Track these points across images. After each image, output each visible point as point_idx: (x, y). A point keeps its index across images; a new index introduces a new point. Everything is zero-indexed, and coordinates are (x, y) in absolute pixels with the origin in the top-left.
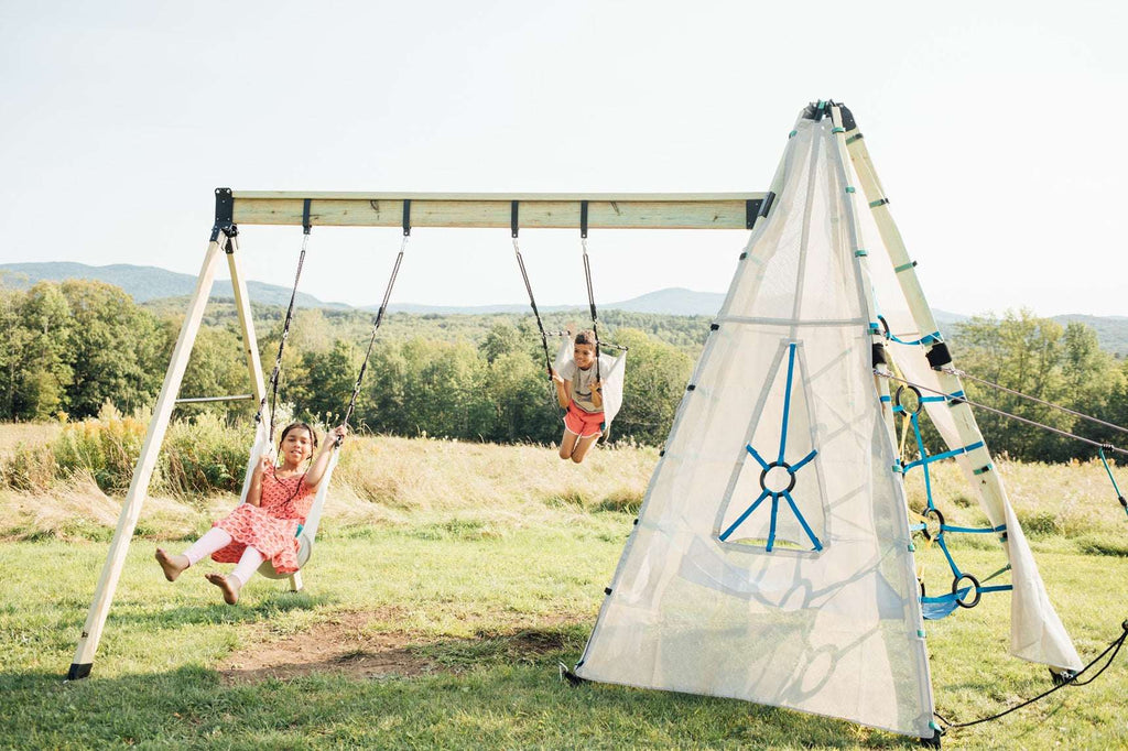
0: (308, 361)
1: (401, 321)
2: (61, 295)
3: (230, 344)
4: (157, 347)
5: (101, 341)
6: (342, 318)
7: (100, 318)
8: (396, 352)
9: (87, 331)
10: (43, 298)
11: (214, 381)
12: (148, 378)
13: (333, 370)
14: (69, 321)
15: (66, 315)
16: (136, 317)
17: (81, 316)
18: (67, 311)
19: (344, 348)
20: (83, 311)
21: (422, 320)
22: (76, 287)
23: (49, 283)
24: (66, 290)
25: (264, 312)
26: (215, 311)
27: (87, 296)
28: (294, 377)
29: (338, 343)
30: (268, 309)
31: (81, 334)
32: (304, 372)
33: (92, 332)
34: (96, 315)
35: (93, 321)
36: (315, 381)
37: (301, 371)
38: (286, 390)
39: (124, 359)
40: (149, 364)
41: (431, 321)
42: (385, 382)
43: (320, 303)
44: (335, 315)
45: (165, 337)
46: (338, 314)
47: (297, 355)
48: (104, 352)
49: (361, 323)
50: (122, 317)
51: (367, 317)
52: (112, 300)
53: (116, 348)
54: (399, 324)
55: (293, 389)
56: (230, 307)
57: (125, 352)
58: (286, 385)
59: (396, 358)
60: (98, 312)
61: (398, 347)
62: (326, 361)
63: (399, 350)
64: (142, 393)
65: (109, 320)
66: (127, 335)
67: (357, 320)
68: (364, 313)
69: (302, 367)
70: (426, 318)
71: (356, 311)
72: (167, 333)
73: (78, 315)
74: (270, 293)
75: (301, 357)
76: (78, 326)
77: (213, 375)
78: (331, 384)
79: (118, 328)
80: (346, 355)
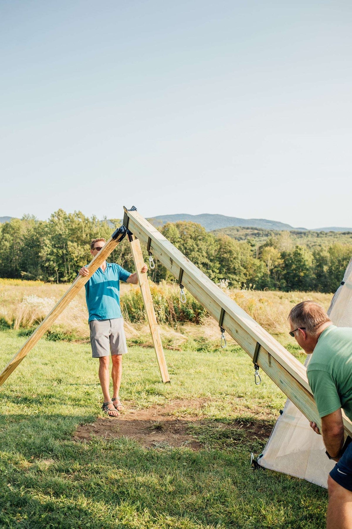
0: (283, 255)
1: (331, 236)
2: (176, 229)
3: (248, 248)
4: (216, 250)
5: (192, 248)
6: (303, 235)
7: (191, 238)
8: (325, 251)
9: (186, 244)
10: (168, 230)
11: (240, 265)
12: (211, 264)
13: (295, 260)
14: (179, 240)
15: (177, 237)
16: (206, 237)
17: (183, 237)
18: (178, 235)
19: (300, 249)
20: (185, 235)
21: (342, 235)
22: (181, 225)
23: (170, 223)
24: (178, 226)
25: (267, 233)
26: (245, 233)
27: (186, 228)
28: (276, 263)
29: (297, 247)
30: (268, 232)
31: (183, 245)
32: (281, 261)
33: (188, 244)
34: (190, 236)
35: (188, 239)
36: (286, 265)
37: (280, 260)
38: (273, 269)
39: (201, 256)
40: (212, 258)
41: (346, 235)
42: (320, 266)
43: (293, 228)
44: (300, 234)
45: (219, 246)
46: (301, 233)
47: (278, 253)
48: (193, 253)
49: (312, 237)
50: (200, 237)
51: (314, 234)
52: (197, 230)
53: (198, 251)
54: (330, 237)
55: (276, 269)
56: (251, 231)
57: (202, 253)
58: (273, 267)
59: (326, 254)
60: (190, 235)
61: (327, 249)
62: (292, 256)
63: (327, 250)
64: (209, 271)
65: (195, 239)
66: (203, 246)
67: (310, 236)
68: (314, 232)
69: (280, 259)
70: (344, 234)
71: (309, 232)
72: (220, 243)
73: (182, 237)
74: (270, 224)
75: (280, 254)
76: (182, 242)
77: (240, 262)
78: (294, 266)
79: (199, 242)
80: (301, 253)
